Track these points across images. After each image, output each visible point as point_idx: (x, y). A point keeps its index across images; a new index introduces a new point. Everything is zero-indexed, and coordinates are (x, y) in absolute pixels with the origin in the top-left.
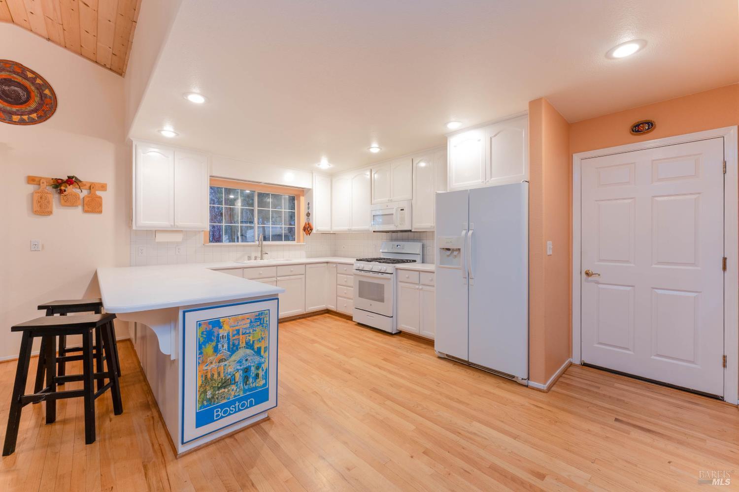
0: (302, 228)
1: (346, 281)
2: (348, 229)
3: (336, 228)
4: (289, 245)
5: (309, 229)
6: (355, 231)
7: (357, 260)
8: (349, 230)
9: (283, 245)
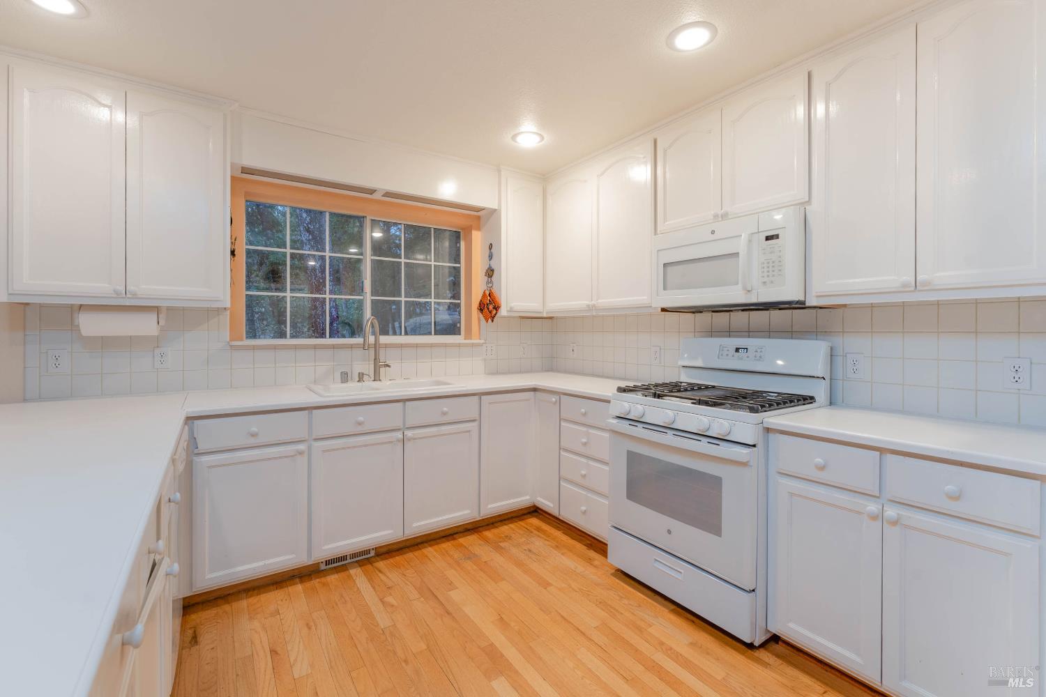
0: (475, 305)
1: (585, 444)
2: (588, 306)
3: (556, 304)
4: (445, 345)
5: (491, 307)
6: (604, 310)
7: (622, 390)
8: (590, 308)
9: (432, 346)
